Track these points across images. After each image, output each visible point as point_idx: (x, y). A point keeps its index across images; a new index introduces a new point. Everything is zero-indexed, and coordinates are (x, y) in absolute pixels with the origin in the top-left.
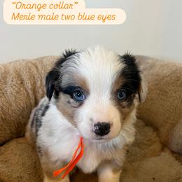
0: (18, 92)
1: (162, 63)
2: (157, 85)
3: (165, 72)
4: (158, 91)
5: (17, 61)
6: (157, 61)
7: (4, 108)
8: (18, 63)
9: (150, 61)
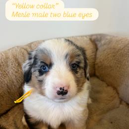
0: (16, 72)
1: (117, 39)
2: (114, 56)
3: (119, 46)
4: (115, 61)
5: (13, 48)
6: (114, 37)
7: (9, 84)
8: (14, 49)
9: (109, 38)
